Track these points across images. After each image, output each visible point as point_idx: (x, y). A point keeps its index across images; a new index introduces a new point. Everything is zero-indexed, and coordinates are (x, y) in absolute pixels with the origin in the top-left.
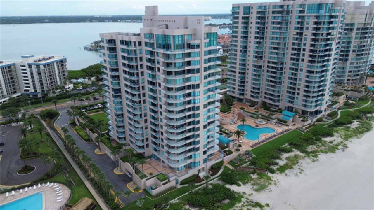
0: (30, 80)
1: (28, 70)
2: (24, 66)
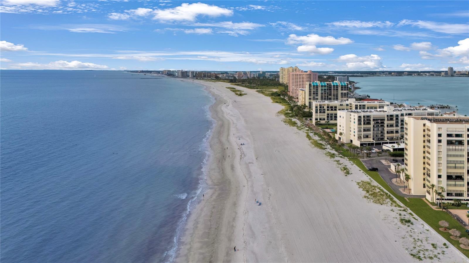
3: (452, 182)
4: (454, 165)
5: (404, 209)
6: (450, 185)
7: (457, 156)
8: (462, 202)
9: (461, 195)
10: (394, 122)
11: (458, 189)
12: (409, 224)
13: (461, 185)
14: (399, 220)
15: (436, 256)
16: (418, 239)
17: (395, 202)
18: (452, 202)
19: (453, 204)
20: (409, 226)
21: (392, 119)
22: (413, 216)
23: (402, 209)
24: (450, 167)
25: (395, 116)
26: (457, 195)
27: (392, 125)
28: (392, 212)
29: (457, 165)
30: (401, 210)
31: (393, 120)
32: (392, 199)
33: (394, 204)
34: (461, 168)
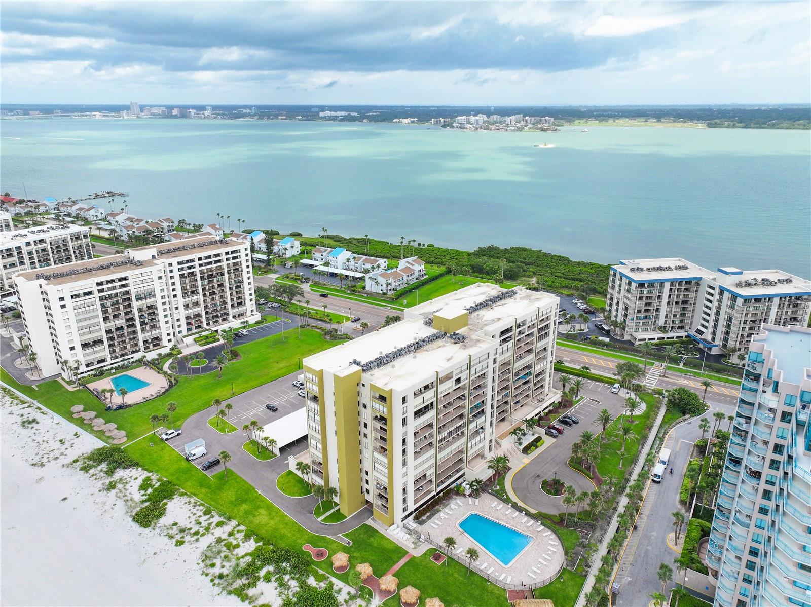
0: (713, 317)
1: (717, 297)
2: (713, 289)
3: (90, 350)
4: (88, 330)
5: (29, 404)
6: (88, 354)
7: (89, 318)
8: (105, 369)
9: (104, 360)
10: (15, 259)
11: (99, 356)
12: (34, 424)
13: (101, 351)
14: (20, 425)
15: (62, 454)
16: (43, 441)
17: (17, 398)
18: (93, 372)
19: (95, 375)
20: (32, 428)
21: (10, 255)
22: (41, 411)
23: (27, 405)
24: (84, 334)
25: (14, 249)
26: (99, 362)
27: (14, 264)
28: (11, 416)
29: (91, 329)
30: (24, 408)
31: (13, 257)
32: (13, 396)
33: (15, 402)
34: (97, 331)
